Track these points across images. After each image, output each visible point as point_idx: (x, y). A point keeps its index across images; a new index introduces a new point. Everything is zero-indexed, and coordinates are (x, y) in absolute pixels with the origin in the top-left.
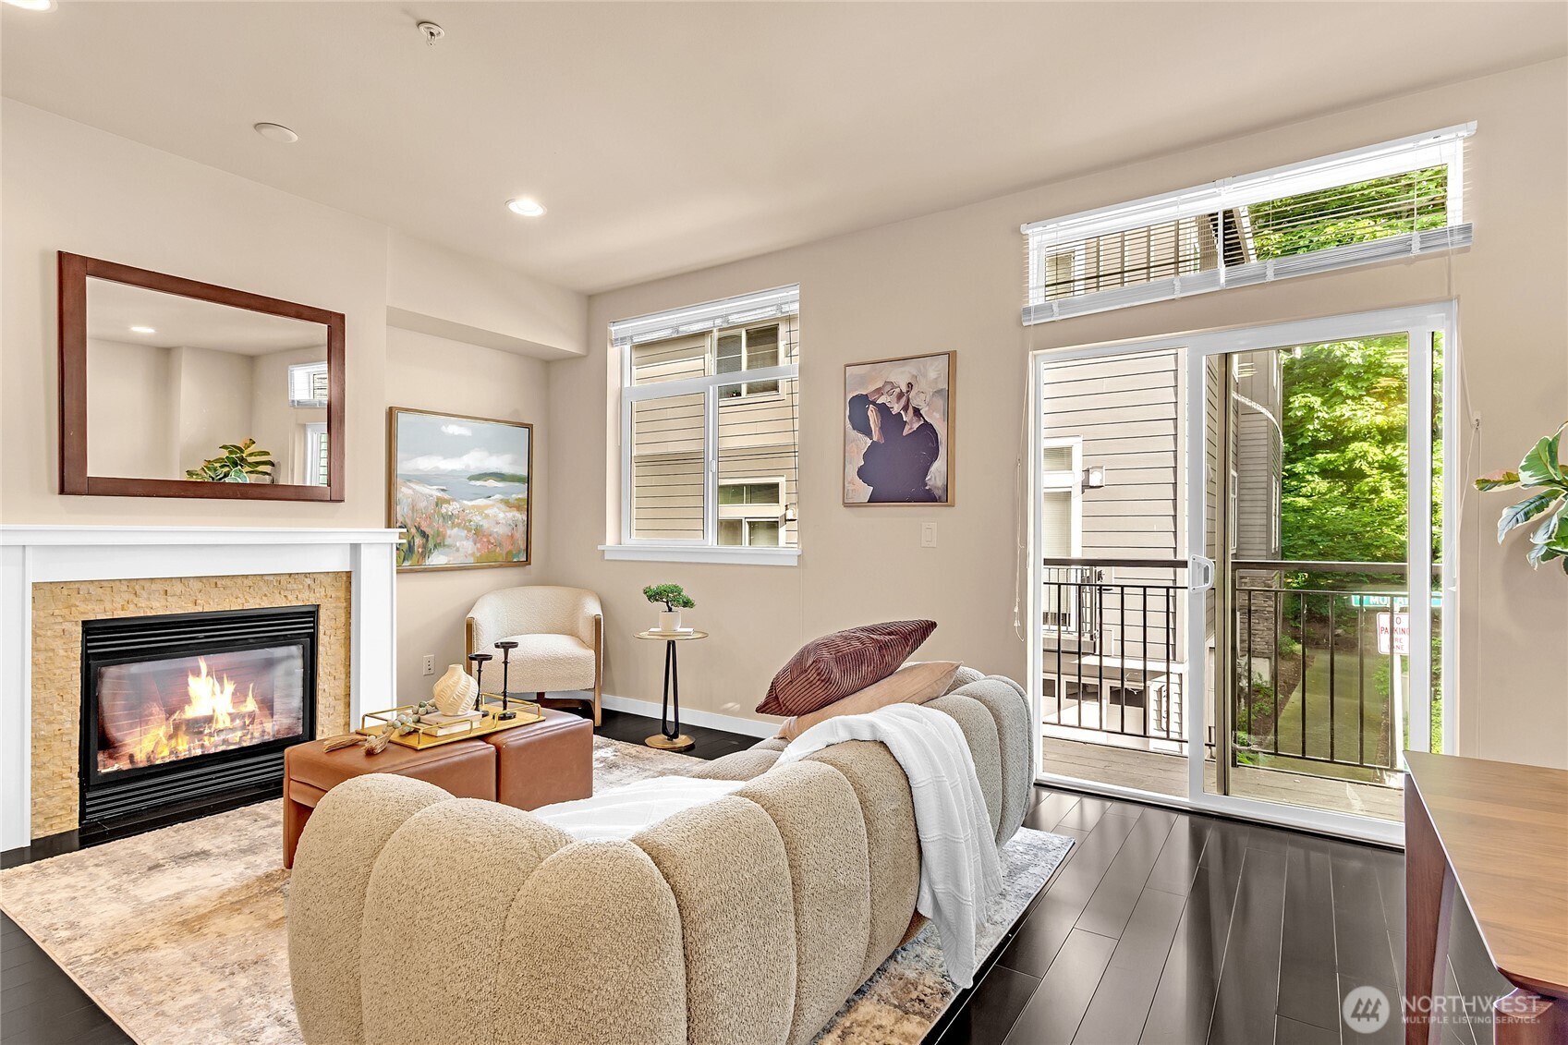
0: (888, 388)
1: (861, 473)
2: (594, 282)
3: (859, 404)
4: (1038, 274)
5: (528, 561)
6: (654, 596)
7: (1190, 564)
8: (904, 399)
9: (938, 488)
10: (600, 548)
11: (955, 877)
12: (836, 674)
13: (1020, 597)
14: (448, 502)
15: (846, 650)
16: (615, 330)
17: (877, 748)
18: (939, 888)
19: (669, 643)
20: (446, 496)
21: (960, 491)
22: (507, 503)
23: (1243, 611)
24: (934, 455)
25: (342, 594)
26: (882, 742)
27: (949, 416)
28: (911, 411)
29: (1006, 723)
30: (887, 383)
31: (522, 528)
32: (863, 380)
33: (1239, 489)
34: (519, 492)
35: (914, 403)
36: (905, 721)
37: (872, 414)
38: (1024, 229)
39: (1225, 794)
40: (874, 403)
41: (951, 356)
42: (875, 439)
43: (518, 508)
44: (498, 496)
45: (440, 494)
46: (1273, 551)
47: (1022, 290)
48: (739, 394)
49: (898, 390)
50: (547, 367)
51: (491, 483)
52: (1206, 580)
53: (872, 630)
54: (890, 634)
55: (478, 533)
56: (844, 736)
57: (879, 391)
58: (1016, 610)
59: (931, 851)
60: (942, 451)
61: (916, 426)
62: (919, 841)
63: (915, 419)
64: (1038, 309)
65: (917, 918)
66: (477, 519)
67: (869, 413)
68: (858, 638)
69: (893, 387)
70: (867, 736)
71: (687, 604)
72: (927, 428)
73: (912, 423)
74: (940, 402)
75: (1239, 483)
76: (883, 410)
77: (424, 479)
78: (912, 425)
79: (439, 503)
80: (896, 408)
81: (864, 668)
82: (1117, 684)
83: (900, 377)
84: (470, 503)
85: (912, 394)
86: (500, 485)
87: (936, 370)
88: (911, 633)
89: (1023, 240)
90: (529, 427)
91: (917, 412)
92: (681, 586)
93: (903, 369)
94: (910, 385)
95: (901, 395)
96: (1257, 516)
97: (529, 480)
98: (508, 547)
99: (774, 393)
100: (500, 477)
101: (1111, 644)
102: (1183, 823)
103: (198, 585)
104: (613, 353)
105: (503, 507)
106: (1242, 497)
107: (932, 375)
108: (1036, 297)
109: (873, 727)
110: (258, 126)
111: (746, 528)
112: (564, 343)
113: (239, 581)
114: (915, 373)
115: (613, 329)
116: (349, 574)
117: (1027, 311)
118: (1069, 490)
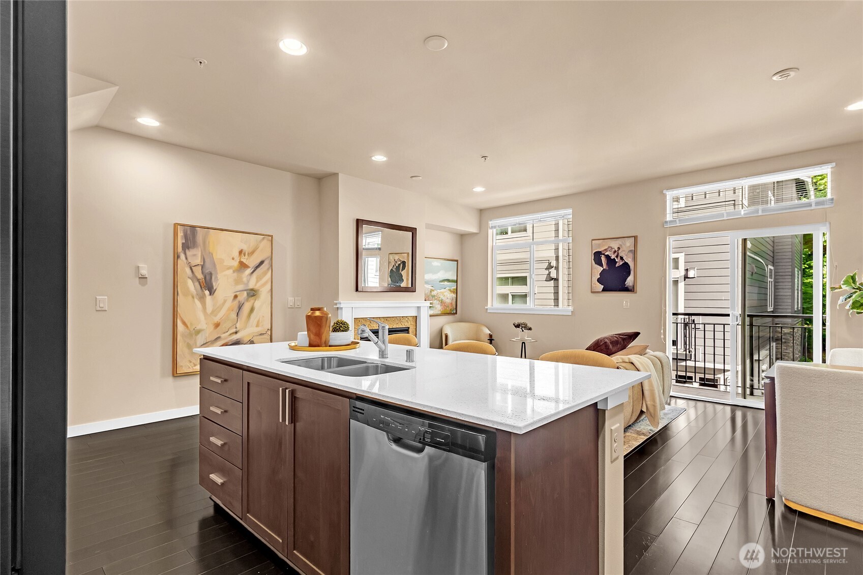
0: (610, 249)
1: (599, 280)
2: (483, 206)
3: (597, 256)
4: (670, 206)
5: (456, 313)
6: (517, 326)
7: (730, 315)
8: (616, 253)
9: (630, 286)
10: (486, 307)
11: (654, 400)
12: (611, 347)
13: (664, 327)
14: (433, 291)
15: (613, 340)
16: (491, 223)
17: (630, 364)
18: (649, 403)
19: (523, 343)
20: (433, 289)
21: (639, 288)
22: (450, 290)
23: (778, 342)
24: (629, 274)
25: (414, 324)
26: (632, 363)
27: (635, 259)
28: (619, 257)
29: (664, 365)
30: (609, 247)
31: (455, 300)
32: (599, 245)
33: (775, 276)
34: (454, 287)
35: (621, 254)
36: (637, 359)
37: (603, 259)
38: (665, 192)
39: (745, 398)
40: (604, 254)
41: (635, 238)
42: (604, 268)
43: (454, 292)
44: (448, 288)
45: (431, 288)
46: (796, 310)
47: (665, 215)
48: (507, 233)
49: (614, 250)
50: (463, 237)
51: (446, 283)
52: (737, 321)
53: (620, 335)
54: (625, 336)
55: (442, 302)
56: (621, 361)
57: (606, 250)
58: (662, 331)
59: (646, 393)
60: (632, 273)
61: (621, 263)
62: (643, 390)
63: (621, 260)
64: (671, 222)
65: (642, 412)
66: (442, 297)
67: (602, 258)
68: (616, 337)
69: (612, 249)
70: (627, 361)
71: (530, 329)
72: (626, 265)
73: (619, 262)
74: (631, 255)
75: (775, 272)
76: (608, 257)
77: (427, 283)
78: (619, 263)
79: (431, 291)
80: (613, 257)
81: (619, 345)
82: (702, 376)
83: (615, 245)
84: (440, 291)
85: (619, 252)
86: (448, 283)
87: (629, 243)
88: (632, 335)
89: (665, 196)
90: (457, 261)
91: (622, 258)
92: (527, 323)
93: (616, 242)
94: (619, 248)
95: (615, 252)
96: (787, 290)
97: (457, 281)
98: (450, 308)
99: (525, 232)
100: (448, 280)
101: (700, 356)
102: (728, 409)
103: (382, 320)
104: (490, 231)
105: (449, 292)
106: (777, 281)
107: (628, 244)
108: (669, 218)
109: (629, 359)
110: (412, 177)
111: (510, 297)
112: (473, 229)
113: (391, 318)
114: (621, 244)
115: (490, 223)
116: (416, 316)
117: (666, 222)
118: (677, 279)
